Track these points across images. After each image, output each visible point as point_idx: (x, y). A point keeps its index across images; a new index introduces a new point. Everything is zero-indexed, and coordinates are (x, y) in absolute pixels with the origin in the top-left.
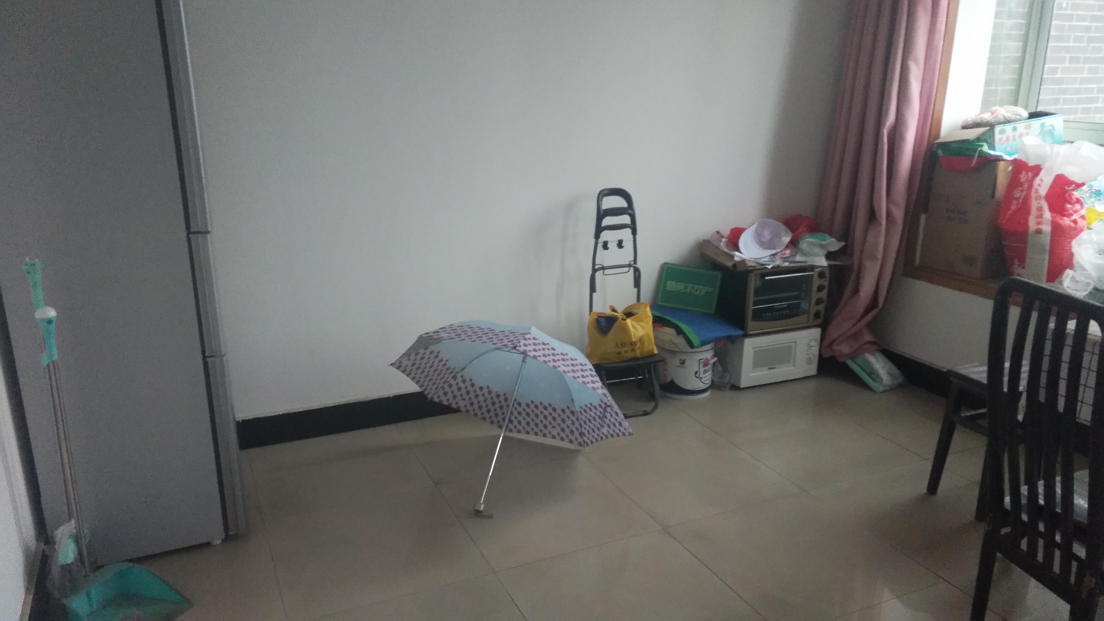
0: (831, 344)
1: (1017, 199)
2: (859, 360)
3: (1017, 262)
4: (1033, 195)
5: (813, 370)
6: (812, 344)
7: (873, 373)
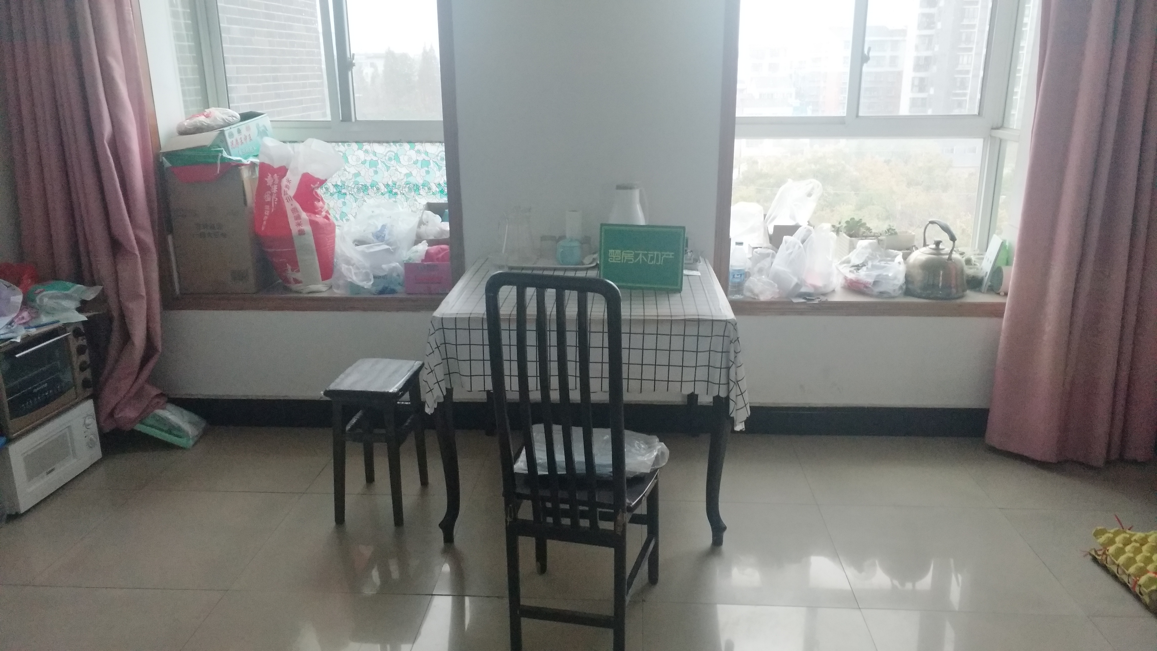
0: (111, 414)
1: (270, 203)
2: (150, 421)
3: (289, 267)
4: (284, 197)
5: (97, 453)
6: (88, 421)
7: (173, 429)
